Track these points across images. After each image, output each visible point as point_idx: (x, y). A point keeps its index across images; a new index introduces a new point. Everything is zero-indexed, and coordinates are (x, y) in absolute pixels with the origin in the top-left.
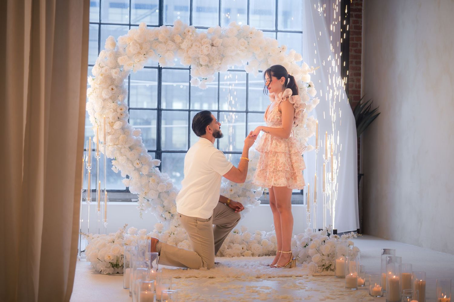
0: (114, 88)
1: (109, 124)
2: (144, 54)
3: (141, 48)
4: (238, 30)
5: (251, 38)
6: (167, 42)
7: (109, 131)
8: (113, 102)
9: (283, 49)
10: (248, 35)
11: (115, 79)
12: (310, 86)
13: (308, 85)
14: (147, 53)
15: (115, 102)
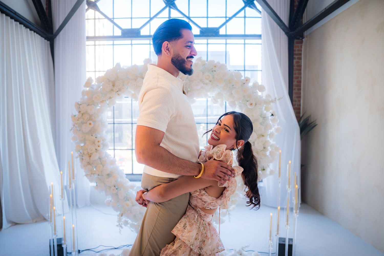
0: (91, 122)
1: (87, 155)
2: (117, 91)
3: (113, 86)
4: (204, 65)
5: (215, 71)
6: (137, 79)
7: (88, 161)
8: (92, 136)
9: (247, 80)
10: (212, 69)
11: (92, 115)
12: (272, 115)
13: (271, 115)
14: (120, 90)
15: (93, 135)
